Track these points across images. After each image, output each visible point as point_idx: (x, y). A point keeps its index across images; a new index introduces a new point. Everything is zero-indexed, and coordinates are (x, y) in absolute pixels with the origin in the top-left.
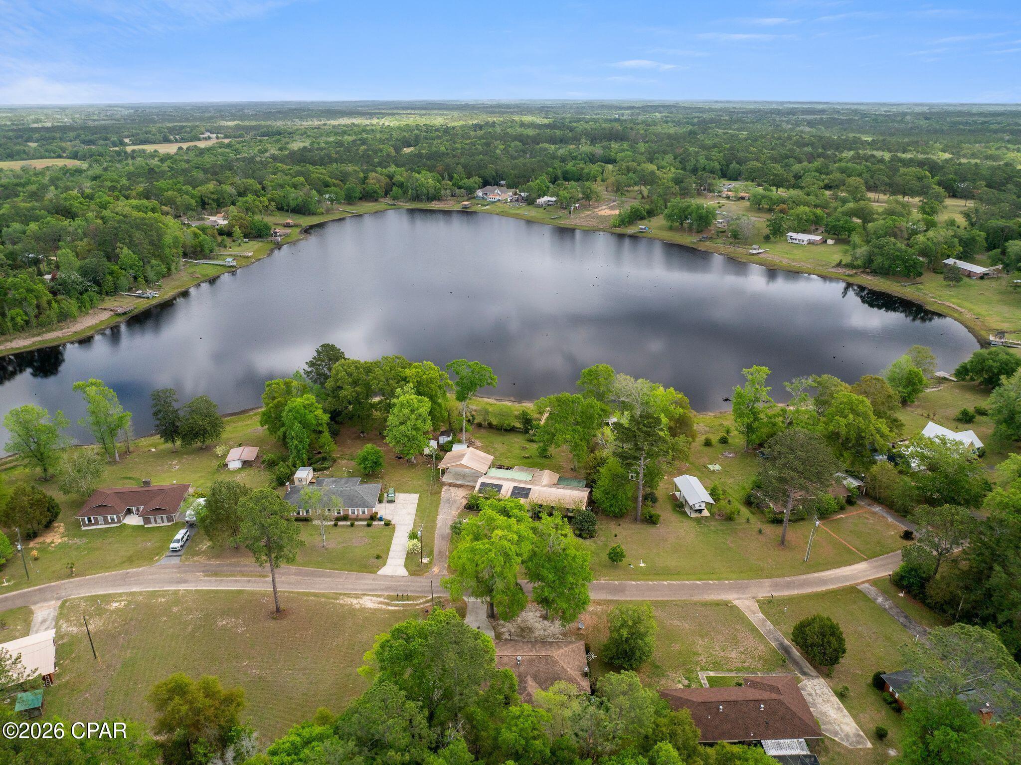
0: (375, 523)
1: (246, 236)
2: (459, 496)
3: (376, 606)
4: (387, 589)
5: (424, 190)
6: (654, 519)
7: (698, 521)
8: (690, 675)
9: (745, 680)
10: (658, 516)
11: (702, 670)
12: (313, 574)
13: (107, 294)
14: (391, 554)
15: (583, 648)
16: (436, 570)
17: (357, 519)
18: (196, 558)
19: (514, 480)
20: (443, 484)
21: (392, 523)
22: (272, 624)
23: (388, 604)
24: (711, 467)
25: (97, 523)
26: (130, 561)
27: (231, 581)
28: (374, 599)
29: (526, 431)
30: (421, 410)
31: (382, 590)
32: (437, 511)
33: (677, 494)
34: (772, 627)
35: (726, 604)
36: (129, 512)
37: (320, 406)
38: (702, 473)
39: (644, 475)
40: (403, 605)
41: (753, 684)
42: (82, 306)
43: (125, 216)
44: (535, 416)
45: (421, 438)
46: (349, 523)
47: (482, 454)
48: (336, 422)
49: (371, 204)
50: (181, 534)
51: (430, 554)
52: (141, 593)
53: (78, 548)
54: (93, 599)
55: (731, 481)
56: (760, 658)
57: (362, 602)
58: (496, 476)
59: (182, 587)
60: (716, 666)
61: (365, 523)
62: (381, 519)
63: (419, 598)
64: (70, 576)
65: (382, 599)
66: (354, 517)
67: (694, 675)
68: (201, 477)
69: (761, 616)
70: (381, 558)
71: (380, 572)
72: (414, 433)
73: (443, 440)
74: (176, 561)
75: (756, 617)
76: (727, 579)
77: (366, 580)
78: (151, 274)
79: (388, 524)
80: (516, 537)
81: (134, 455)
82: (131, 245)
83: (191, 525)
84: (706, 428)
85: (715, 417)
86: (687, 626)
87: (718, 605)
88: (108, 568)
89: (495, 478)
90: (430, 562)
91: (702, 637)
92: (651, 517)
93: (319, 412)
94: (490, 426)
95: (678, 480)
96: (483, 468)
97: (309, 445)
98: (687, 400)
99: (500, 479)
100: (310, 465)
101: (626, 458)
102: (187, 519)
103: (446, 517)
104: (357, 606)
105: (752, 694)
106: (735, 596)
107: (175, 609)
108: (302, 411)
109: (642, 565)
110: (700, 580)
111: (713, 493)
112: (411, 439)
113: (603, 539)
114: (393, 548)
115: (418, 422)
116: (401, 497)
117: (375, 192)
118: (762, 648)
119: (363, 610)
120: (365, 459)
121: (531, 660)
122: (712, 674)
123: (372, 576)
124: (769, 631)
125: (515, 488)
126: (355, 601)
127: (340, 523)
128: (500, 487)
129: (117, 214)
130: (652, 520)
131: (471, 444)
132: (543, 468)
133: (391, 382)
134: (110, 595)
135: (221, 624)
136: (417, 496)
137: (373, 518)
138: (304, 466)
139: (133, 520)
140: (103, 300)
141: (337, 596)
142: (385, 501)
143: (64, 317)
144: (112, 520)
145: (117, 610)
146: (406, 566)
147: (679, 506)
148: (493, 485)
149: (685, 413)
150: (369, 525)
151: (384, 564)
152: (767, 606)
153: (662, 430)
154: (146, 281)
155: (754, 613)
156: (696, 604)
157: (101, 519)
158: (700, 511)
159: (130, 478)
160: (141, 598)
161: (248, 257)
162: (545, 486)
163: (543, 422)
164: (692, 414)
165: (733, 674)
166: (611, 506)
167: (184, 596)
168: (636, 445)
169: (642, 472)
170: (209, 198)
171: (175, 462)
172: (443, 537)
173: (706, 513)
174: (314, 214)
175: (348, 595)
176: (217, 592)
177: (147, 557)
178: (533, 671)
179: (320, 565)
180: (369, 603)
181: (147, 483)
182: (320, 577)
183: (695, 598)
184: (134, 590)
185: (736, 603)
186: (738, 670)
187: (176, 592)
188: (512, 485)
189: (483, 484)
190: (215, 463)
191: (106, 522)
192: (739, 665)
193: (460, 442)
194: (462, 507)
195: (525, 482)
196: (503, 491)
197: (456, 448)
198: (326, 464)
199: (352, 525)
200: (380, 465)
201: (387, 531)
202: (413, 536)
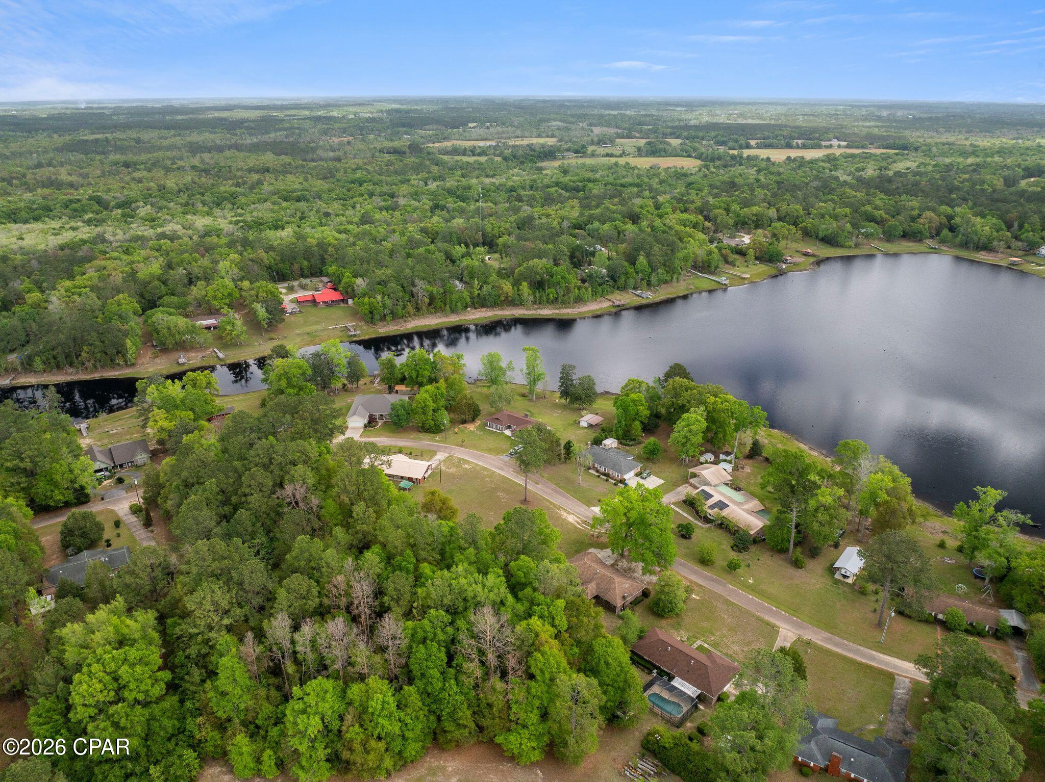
0: (620, 485)
1: (757, 258)
2: (688, 493)
3: (572, 522)
4: (585, 517)
5: (975, 238)
8: (691, 638)
10: (806, 566)
12: (559, 493)
13: (618, 288)
17: (612, 478)
18: (516, 461)
19: (726, 497)
20: (687, 483)
23: (578, 523)
25: (492, 427)
26: (490, 450)
28: (576, 518)
31: (582, 516)
32: (664, 494)
35: (774, 627)
36: (509, 427)
37: (646, 404)
40: (586, 527)
42: (595, 293)
43: (670, 228)
46: (606, 478)
47: (725, 474)
49: (911, 244)
52: (480, 466)
53: (477, 435)
54: (460, 459)
57: (568, 516)
58: (718, 489)
59: (498, 471)
61: (614, 482)
62: (625, 484)
64: (462, 446)
65: (579, 520)
66: (612, 476)
68: (563, 423)
69: (787, 644)
70: (601, 502)
71: (593, 508)
73: (722, 457)
74: (506, 458)
75: (784, 643)
76: (798, 618)
77: (581, 508)
78: (654, 279)
82: (648, 255)
86: (729, 621)
87: (768, 624)
89: (716, 491)
91: (730, 630)
92: (800, 563)
99: (718, 493)
100: (619, 439)
103: (665, 501)
104: (564, 518)
105: (697, 655)
109: (750, 581)
110: (777, 607)
116: (652, 478)
117: (920, 232)
119: (565, 520)
120: (646, 446)
123: (588, 507)
125: (721, 501)
126: (565, 514)
127: (602, 476)
128: (713, 497)
129: (664, 225)
134: (468, 461)
135: (497, 495)
136: (664, 481)
137: (622, 481)
138: (616, 438)
139: (508, 432)
140: (612, 293)
141: (560, 508)
142: (640, 476)
143: (579, 300)
144: (499, 428)
145: (465, 468)
148: (710, 494)
150: (615, 484)
151: (599, 506)
152: (802, 643)
154: (648, 285)
155: (785, 640)
156: (754, 615)
158: (845, 577)
160: (478, 468)
161: (744, 279)
162: (744, 510)
167: (496, 476)
170: (749, 219)
171: (559, 411)
173: (849, 581)
174: (842, 246)
175: (565, 511)
176: (511, 481)
177: (498, 452)
179: (569, 491)
180: (571, 519)
182: (563, 496)
183: (757, 613)
184: (479, 463)
185: (781, 629)
187: (494, 472)
188: (721, 499)
189: (702, 490)
190: (575, 418)
191: (496, 428)
193: (730, 462)
194: (681, 499)
195: (732, 501)
196: (711, 500)
198: (628, 444)
199: (606, 480)
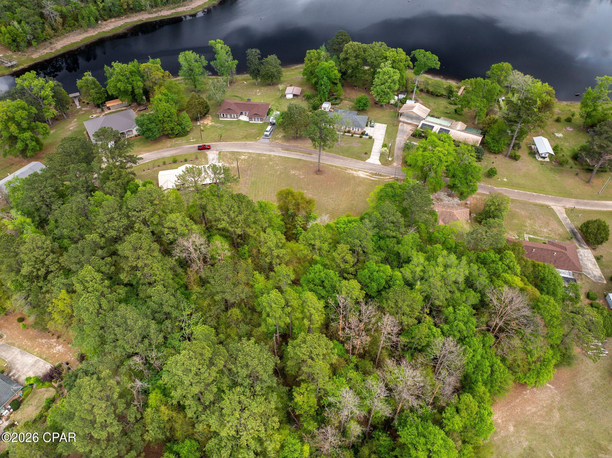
0: (364, 136)
2: (409, 129)
3: (365, 176)
4: (371, 169)
6: (516, 157)
7: (542, 163)
8: (519, 234)
9: (549, 242)
10: (519, 157)
11: (527, 233)
12: (334, 157)
14: (372, 153)
15: (468, 212)
16: (395, 164)
17: (355, 133)
18: (277, 141)
19: (441, 125)
20: (400, 121)
21: (373, 138)
22: (316, 176)
23: (371, 176)
24: (557, 134)
25: (227, 117)
26: (246, 138)
27: (295, 154)
28: (364, 173)
29: (449, 98)
30: (395, 77)
31: (368, 169)
32: (396, 135)
33: (533, 147)
34: (570, 222)
35: (548, 207)
36: (241, 114)
37: (337, 68)
38: (551, 137)
39: (518, 133)
40: (378, 178)
41: (553, 244)
44: (455, 89)
45: (391, 94)
46: (351, 135)
47: (424, 108)
48: (344, 79)
50: (269, 128)
51: (393, 156)
52: (254, 153)
53: (220, 128)
54: (233, 153)
55: (567, 144)
56: (559, 234)
57: (358, 173)
58: (430, 121)
59: (272, 153)
60: (534, 233)
61: (359, 136)
62: (367, 135)
63: (386, 176)
64: (220, 141)
65: (368, 174)
66: (353, 132)
67: (522, 235)
68: (273, 100)
69: (565, 215)
70: (367, 154)
71: (367, 161)
72: (388, 90)
73: (401, 96)
74: (267, 141)
75: (562, 215)
76: (551, 195)
77: (360, 164)
79: (370, 138)
80: (446, 152)
81: (236, 84)
83: (273, 124)
84: (559, 111)
85: (567, 105)
86: (523, 213)
87: (543, 206)
88: (236, 140)
89: (430, 122)
90: (392, 160)
91: (530, 219)
92: (515, 156)
93: (336, 72)
94: (428, 92)
95: (535, 139)
96: (423, 115)
97: (330, 90)
98: (554, 92)
99: (433, 123)
100: (329, 101)
101: (510, 121)
102: (271, 121)
103: (401, 139)
104: (356, 175)
105: (551, 247)
106: (554, 204)
107: (271, 163)
108: (328, 70)
109: (505, 180)
110: (535, 192)
111: (555, 149)
112: (386, 94)
113: (486, 163)
114: (373, 150)
115: (392, 84)
116: (377, 125)
118: (561, 230)
119: (359, 177)
120: (359, 101)
121: (443, 212)
122: (531, 236)
123: (363, 162)
124: (568, 224)
125: (441, 129)
126: (355, 173)
127: (346, 134)
128: (433, 127)
130: (515, 158)
131: (416, 101)
132: (457, 120)
133: (378, 59)
134: (239, 152)
135: (292, 173)
136: (386, 125)
137: (363, 134)
138: (326, 101)
139: (244, 118)
141: (346, 169)
142: (369, 125)
144: (234, 117)
145: (244, 160)
146: (380, 160)
147: (533, 153)
148: (429, 125)
149: (551, 100)
150: (361, 137)
151: (369, 158)
152: (570, 212)
153: (536, 108)
155: (562, 214)
156: (531, 203)
157: (229, 116)
158: (544, 158)
159: (237, 96)
160: (254, 156)
162: (458, 130)
163: (459, 94)
164: (555, 101)
165: (543, 239)
166: (494, 146)
167: (274, 158)
168: (519, 114)
169: (517, 130)
171: (258, 91)
172: (399, 149)
173: (547, 160)
175: (352, 169)
176: (289, 158)
177: (254, 137)
178: (442, 217)
179: (337, 153)
180: (362, 174)
181: (249, 100)
182: (337, 158)
183: (531, 201)
184: (250, 151)
185: (552, 207)
186: (546, 237)
187: (270, 156)
188: (439, 127)
189: (423, 124)
190: (279, 94)
191: (231, 118)
192: (547, 235)
193: (411, 99)
194: (410, 135)
195: (447, 127)
196: (434, 130)
197: (409, 102)
198: (338, 101)
199: (352, 136)
200: (367, 106)
201: (370, 141)
202: (384, 146)
